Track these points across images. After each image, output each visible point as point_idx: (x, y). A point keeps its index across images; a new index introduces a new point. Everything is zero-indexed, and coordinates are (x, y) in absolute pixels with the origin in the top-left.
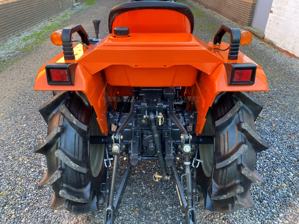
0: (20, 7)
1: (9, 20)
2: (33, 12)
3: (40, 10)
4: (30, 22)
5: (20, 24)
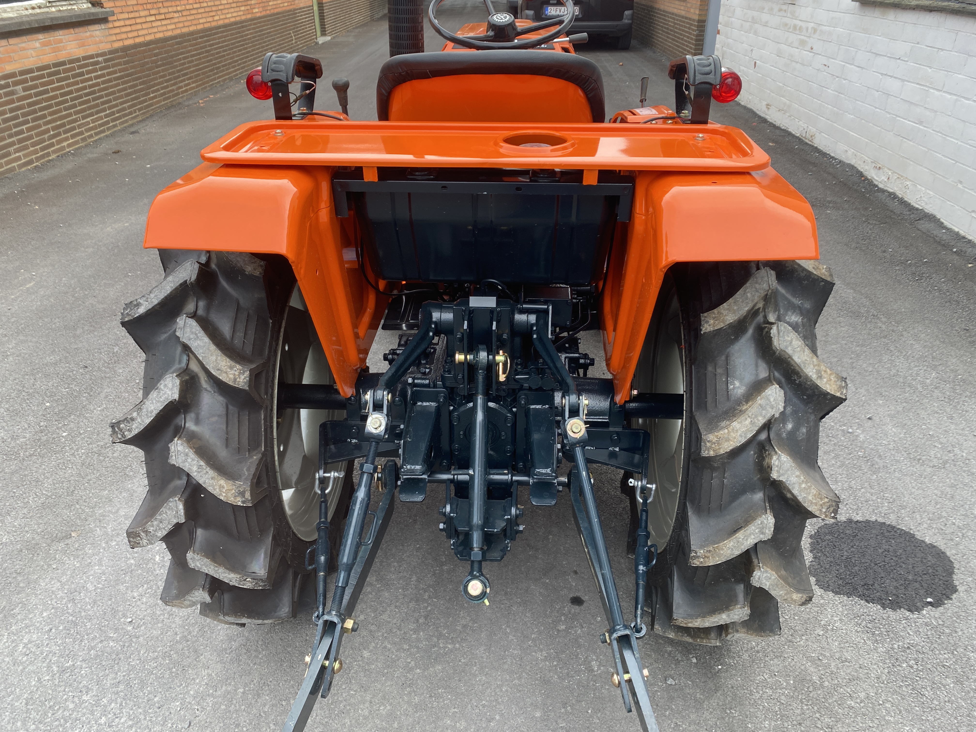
0: (227, 36)
1: (211, 60)
2: (246, 48)
3: (256, 45)
4: (242, 68)
5: (227, 69)
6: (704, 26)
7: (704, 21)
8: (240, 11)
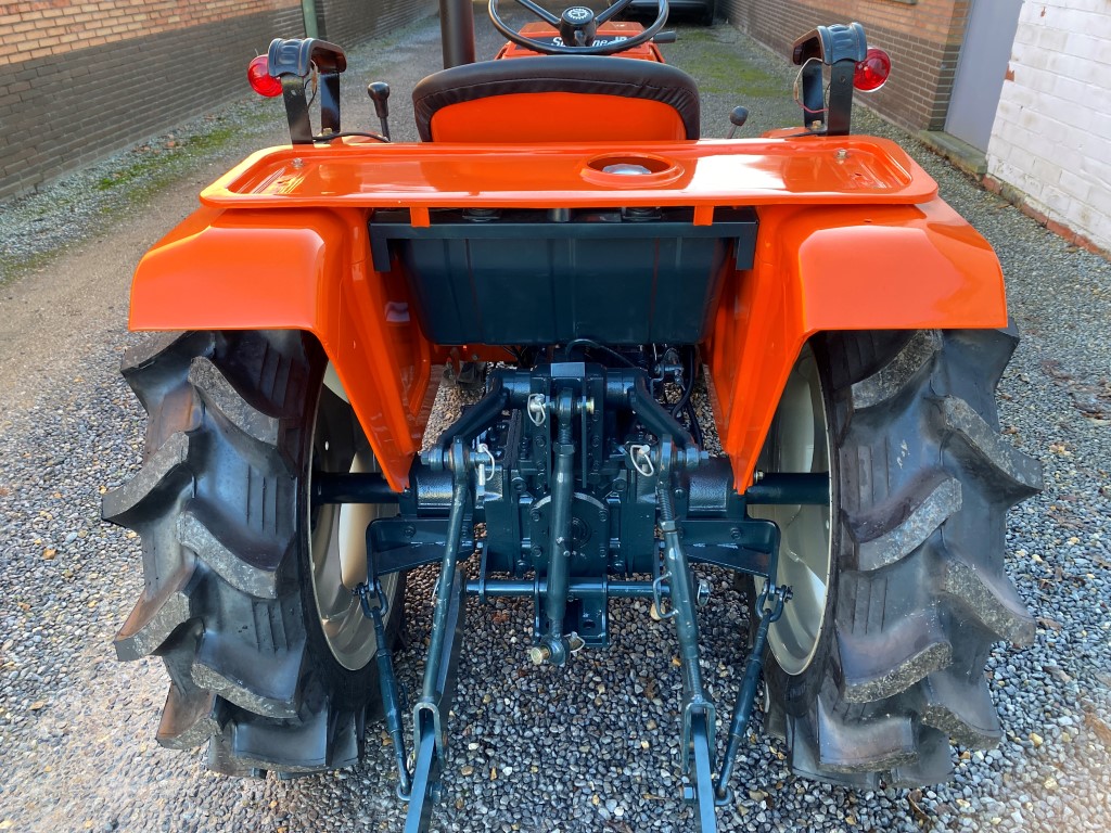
3: (176, 78)
5: (96, 129)
6: (955, 57)
7: (957, 48)
8: (135, 22)
